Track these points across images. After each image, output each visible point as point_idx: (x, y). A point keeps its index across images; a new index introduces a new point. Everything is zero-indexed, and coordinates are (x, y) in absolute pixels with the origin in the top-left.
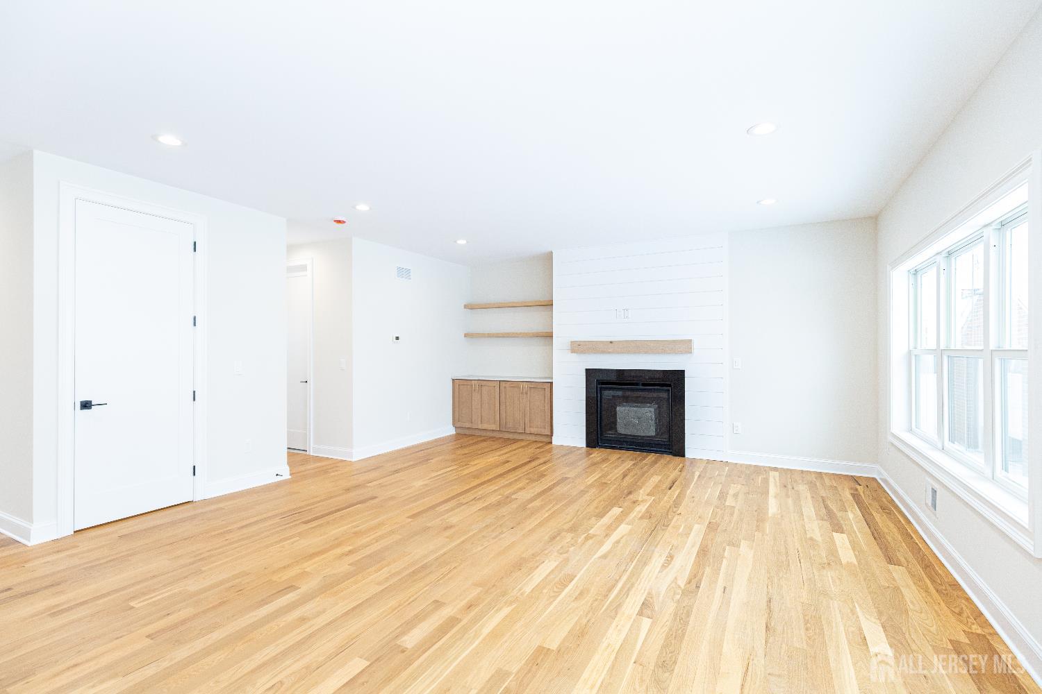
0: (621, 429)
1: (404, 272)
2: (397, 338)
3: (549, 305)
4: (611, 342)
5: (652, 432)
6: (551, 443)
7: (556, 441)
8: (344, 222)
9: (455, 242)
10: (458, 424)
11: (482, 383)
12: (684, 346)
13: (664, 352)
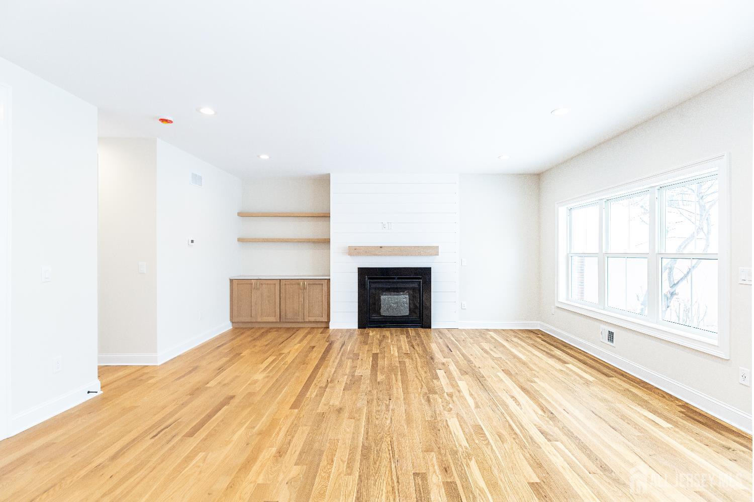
0: (384, 312)
1: (197, 179)
2: (192, 241)
3: (326, 216)
4: (381, 247)
5: (406, 312)
6: (328, 328)
7: (332, 326)
8: (171, 122)
9: (259, 156)
10: (236, 320)
11: (261, 282)
12: (433, 251)
13: (420, 254)
